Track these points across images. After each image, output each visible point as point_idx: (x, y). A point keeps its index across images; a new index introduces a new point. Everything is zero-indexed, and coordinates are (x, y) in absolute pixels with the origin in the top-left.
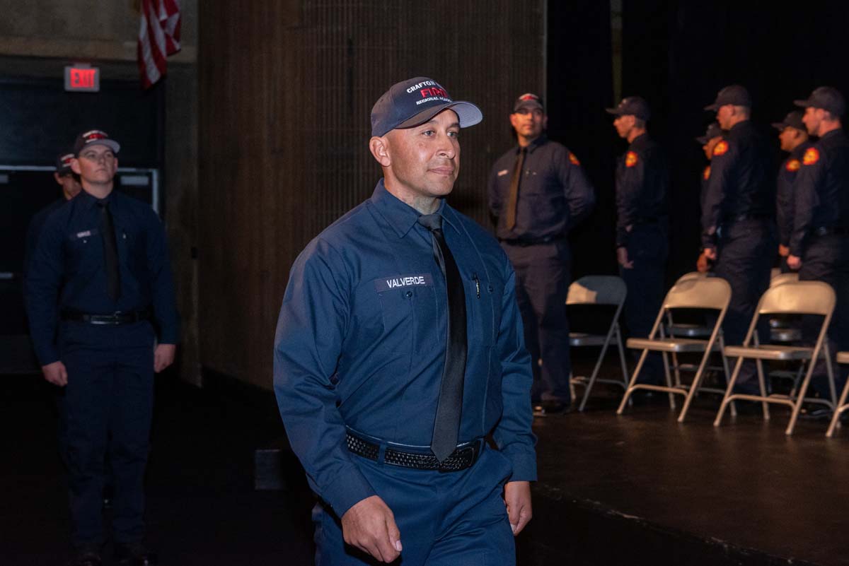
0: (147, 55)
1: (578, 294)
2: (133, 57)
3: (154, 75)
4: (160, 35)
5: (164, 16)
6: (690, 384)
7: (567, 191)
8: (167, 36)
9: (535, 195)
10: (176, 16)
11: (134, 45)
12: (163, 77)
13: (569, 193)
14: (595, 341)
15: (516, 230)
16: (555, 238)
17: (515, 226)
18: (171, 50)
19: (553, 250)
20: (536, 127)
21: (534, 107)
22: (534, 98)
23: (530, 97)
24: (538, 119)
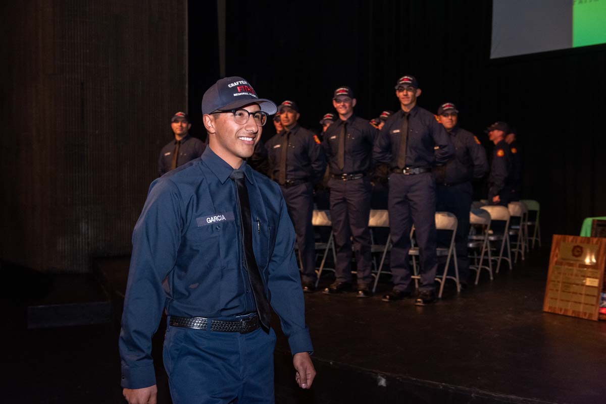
20: (184, 130)
21: (182, 119)
22: (183, 115)
23: (181, 114)
24: (184, 125)
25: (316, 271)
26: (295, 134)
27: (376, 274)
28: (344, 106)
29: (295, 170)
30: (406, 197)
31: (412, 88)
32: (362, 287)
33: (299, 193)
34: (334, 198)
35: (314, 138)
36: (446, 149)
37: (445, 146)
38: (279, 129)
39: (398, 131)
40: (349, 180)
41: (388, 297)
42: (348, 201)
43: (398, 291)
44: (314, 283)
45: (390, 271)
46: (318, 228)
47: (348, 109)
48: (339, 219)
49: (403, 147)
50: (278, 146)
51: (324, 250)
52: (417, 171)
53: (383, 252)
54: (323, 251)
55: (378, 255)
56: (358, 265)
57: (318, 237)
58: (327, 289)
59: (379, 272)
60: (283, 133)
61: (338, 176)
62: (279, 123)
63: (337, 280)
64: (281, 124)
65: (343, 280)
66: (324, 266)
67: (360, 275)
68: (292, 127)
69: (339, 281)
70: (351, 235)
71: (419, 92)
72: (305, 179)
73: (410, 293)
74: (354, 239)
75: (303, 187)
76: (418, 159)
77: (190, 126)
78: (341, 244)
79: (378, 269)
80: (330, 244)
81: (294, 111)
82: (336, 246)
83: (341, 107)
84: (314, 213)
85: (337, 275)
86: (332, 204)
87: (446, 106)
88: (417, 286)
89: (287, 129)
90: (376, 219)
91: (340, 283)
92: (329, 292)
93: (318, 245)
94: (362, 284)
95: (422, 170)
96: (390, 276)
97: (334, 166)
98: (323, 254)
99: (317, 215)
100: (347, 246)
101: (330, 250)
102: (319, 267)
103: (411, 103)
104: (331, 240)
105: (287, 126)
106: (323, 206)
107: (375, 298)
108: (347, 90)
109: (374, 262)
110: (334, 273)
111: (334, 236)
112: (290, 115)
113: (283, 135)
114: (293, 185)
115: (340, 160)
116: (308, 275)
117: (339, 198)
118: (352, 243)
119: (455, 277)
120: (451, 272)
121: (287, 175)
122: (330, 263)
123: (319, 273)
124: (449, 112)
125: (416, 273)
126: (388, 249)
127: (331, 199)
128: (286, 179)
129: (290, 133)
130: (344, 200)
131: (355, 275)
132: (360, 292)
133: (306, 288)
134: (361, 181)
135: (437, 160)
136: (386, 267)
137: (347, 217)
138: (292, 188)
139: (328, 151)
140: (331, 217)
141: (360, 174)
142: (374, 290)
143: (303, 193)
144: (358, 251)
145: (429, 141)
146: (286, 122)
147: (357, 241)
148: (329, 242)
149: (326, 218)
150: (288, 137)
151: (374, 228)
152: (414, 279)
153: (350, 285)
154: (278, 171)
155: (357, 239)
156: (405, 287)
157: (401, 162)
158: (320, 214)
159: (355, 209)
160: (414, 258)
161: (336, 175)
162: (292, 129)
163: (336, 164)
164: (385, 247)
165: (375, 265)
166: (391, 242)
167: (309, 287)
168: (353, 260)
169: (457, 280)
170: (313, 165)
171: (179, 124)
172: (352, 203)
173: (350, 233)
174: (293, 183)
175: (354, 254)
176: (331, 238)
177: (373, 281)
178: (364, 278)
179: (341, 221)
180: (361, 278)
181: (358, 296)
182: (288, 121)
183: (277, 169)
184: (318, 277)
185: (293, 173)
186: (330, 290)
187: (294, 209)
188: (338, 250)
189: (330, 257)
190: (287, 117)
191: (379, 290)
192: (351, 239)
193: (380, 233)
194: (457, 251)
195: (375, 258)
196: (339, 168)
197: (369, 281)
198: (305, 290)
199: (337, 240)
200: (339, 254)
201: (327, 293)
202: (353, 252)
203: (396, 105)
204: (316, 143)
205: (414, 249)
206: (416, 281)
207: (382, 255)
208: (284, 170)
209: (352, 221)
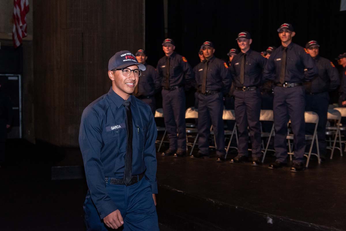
0: (16, 37)
1: (158, 114)
2: (11, 38)
3: (18, 44)
4: (20, 31)
5: (21, 25)
6: (193, 142)
7: (155, 81)
8: (22, 31)
9: (144, 82)
10: (25, 25)
11: (11, 34)
12: (21, 44)
13: (155, 82)
14: (163, 129)
15: (138, 94)
16: (151, 96)
17: (138, 93)
18: (24, 36)
19: (150, 100)
20: (143, 60)
21: (143, 54)
22: (142, 51)
23: (141, 51)
24: (143, 57)
25: (225, 149)
26: (212, 62)
27: (264, 151)
28: (243, 44)
29: (211, 85)
30: (285, 102)
31: (288, 30)
32: (255, 159)
33: (214, 99)
34: (237, 102)
35: (224, 64)
36: (312, 71)
37: (311, 69)
38: (202, 59)
39: (280, 59)
40: (247, 91)
41: (272, 166)
42: (247, 104)
43: (278, 162)
44: (224, 156)
45: (274, 149)
46: (226, 121)
47: (246, 46)
48: (241, 115)
49: (283, 70)
50: (201, 70)
51: (231, 135)
52: (292, 85)
53: (269, 137)
54: (229, 136)
55: (265, 139)
56: (253, 145)
57: (226, 127)
58: (232, 160)
59: (266, 150)
60: (205, 61)
61: (240, 88)
62: (202, 55)
63: (239, 154)
64: (204, 56)
65: (243, 155)
66: (230, 146)
67: (254, 151)
68: (210, 58)
69: (240, 155)
70: (248, 125)
71: (294, 34)
72: (218, 91)
73: (286, 164)
74: (250, 128)
75: (217, 95)
76: (293, 77)
77: (147, 58)
78: (242, 132)
79: (265, 148)
80: (234, 132)
81: (212, 48)
82: (238, 133)
83: (241, 45)
84: (224, 112)
85: (238, 151)
86: (236, 106)
87: (311, 43)
88: (291, 159)
89: (207, 59)
90: (265, 116)
91: (241, 156)
92: (234, 162)
93: (226, 132)
94: (255, 157)
95: (296, 85)
96: (273, 153)
97: (237, 81)
98: (230, 138)
99: (226, 112)
100: (245, 133)
101: (234, 135)
102: (227, 146)
103: (288, 41)
104: (235, 129)
105: (207, 58)
106: (230, 107)
107: (264, 166)
108: (246, 33)
109: (263, 143)
110: (237, 150)
111: (237, 126)
112: (209, 51)
113: (204, 63)
114: (210, 94)
115: (241, 78)
116: (220, 151)
117: (240, 102)
118: (249, 131)
119: (317, 153)
120: (314, 150)
121: (206, 88)
122: (234, 144)
123: (227, 150)
124: (313, 47)
125: (290, 151)
126: (272, 135)
127: (235, 103)
128: (206, 90)
129: (209, 61)
130: (244, 104)
131: (250, 152)
132: (254, 162)
133: (219, 159)
134: (255, 92)
135: (306, 77)
136: (271, 146)
137: (246, 114)
138: (210, 96)
139: (234, 73)
140: (236, 114)
141: (255, 87)
142: (263, 161)
143: (216, 99)
144: (252, 136)
145: (301, 65)
146: (207, 55)
147: (252, 130)
148: (234, 131)
149: (232, 115)
150: (208, 64)
151: (263, 122)
152: (289, 155)
153: (248, 158)
154: (201, 85)
155: (252, 128)
156: (284, 159)
157: (282, 80)
158: (227, 112)
159: (251, 110)
160: (289, 141)
161: (238, 88)
162: (211, 59)
163: (239, 81)
164: (270, 134)
165: (263, 145)
166: (275, 131)
167: (221, 159)
168: (249, 142)
169: (318, 156)
170: (224, 82)
171: (140, 57)
172: (249, 105)
173: (247, 125)
174: (210, 93)
175: (250, 138)
176: (235, 127)
177: (262, 156)
178: (256, 154)
179: (241, 117)
180: (254, 154)
181: (252, 165)
182: (208, 54)
183: (200, 84)
184: (227, 152)
185: (210, 86)
186: (234, 161)
187: (211, 109)
188: (239, 135)
189: (234, 139)
190: (207, 52)
191: (266, 162)
192: (248, 128)
193: (267, 125)
194: (318, 137)
195: (263, 141)
196: (240, 83)
197: (259, 155)
198: (218, 160)
199: (239, 129)
200: (240, 138)
201: (233, 163)
202: (250, 137)
203: (278, 42)
204: (225, 67)
205: (289, 136)
206: (291, 156)
207: (268, 139)
208: (205, 84)
209: (249, 117)
